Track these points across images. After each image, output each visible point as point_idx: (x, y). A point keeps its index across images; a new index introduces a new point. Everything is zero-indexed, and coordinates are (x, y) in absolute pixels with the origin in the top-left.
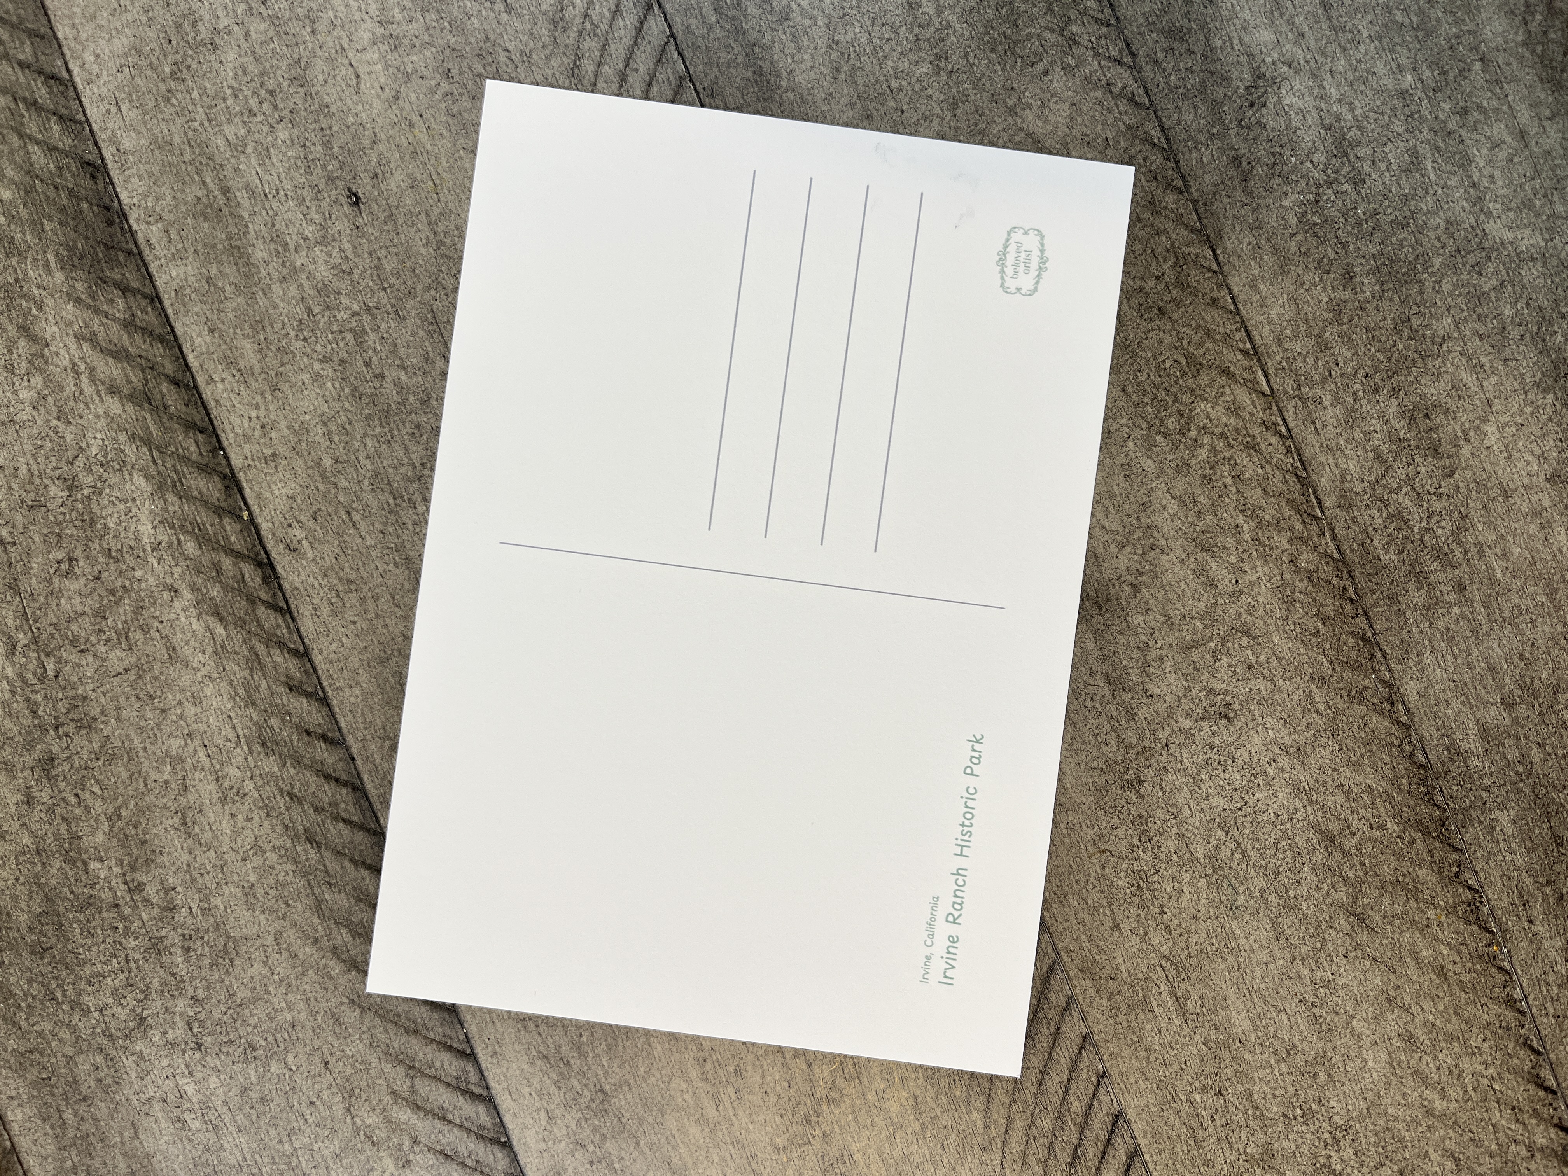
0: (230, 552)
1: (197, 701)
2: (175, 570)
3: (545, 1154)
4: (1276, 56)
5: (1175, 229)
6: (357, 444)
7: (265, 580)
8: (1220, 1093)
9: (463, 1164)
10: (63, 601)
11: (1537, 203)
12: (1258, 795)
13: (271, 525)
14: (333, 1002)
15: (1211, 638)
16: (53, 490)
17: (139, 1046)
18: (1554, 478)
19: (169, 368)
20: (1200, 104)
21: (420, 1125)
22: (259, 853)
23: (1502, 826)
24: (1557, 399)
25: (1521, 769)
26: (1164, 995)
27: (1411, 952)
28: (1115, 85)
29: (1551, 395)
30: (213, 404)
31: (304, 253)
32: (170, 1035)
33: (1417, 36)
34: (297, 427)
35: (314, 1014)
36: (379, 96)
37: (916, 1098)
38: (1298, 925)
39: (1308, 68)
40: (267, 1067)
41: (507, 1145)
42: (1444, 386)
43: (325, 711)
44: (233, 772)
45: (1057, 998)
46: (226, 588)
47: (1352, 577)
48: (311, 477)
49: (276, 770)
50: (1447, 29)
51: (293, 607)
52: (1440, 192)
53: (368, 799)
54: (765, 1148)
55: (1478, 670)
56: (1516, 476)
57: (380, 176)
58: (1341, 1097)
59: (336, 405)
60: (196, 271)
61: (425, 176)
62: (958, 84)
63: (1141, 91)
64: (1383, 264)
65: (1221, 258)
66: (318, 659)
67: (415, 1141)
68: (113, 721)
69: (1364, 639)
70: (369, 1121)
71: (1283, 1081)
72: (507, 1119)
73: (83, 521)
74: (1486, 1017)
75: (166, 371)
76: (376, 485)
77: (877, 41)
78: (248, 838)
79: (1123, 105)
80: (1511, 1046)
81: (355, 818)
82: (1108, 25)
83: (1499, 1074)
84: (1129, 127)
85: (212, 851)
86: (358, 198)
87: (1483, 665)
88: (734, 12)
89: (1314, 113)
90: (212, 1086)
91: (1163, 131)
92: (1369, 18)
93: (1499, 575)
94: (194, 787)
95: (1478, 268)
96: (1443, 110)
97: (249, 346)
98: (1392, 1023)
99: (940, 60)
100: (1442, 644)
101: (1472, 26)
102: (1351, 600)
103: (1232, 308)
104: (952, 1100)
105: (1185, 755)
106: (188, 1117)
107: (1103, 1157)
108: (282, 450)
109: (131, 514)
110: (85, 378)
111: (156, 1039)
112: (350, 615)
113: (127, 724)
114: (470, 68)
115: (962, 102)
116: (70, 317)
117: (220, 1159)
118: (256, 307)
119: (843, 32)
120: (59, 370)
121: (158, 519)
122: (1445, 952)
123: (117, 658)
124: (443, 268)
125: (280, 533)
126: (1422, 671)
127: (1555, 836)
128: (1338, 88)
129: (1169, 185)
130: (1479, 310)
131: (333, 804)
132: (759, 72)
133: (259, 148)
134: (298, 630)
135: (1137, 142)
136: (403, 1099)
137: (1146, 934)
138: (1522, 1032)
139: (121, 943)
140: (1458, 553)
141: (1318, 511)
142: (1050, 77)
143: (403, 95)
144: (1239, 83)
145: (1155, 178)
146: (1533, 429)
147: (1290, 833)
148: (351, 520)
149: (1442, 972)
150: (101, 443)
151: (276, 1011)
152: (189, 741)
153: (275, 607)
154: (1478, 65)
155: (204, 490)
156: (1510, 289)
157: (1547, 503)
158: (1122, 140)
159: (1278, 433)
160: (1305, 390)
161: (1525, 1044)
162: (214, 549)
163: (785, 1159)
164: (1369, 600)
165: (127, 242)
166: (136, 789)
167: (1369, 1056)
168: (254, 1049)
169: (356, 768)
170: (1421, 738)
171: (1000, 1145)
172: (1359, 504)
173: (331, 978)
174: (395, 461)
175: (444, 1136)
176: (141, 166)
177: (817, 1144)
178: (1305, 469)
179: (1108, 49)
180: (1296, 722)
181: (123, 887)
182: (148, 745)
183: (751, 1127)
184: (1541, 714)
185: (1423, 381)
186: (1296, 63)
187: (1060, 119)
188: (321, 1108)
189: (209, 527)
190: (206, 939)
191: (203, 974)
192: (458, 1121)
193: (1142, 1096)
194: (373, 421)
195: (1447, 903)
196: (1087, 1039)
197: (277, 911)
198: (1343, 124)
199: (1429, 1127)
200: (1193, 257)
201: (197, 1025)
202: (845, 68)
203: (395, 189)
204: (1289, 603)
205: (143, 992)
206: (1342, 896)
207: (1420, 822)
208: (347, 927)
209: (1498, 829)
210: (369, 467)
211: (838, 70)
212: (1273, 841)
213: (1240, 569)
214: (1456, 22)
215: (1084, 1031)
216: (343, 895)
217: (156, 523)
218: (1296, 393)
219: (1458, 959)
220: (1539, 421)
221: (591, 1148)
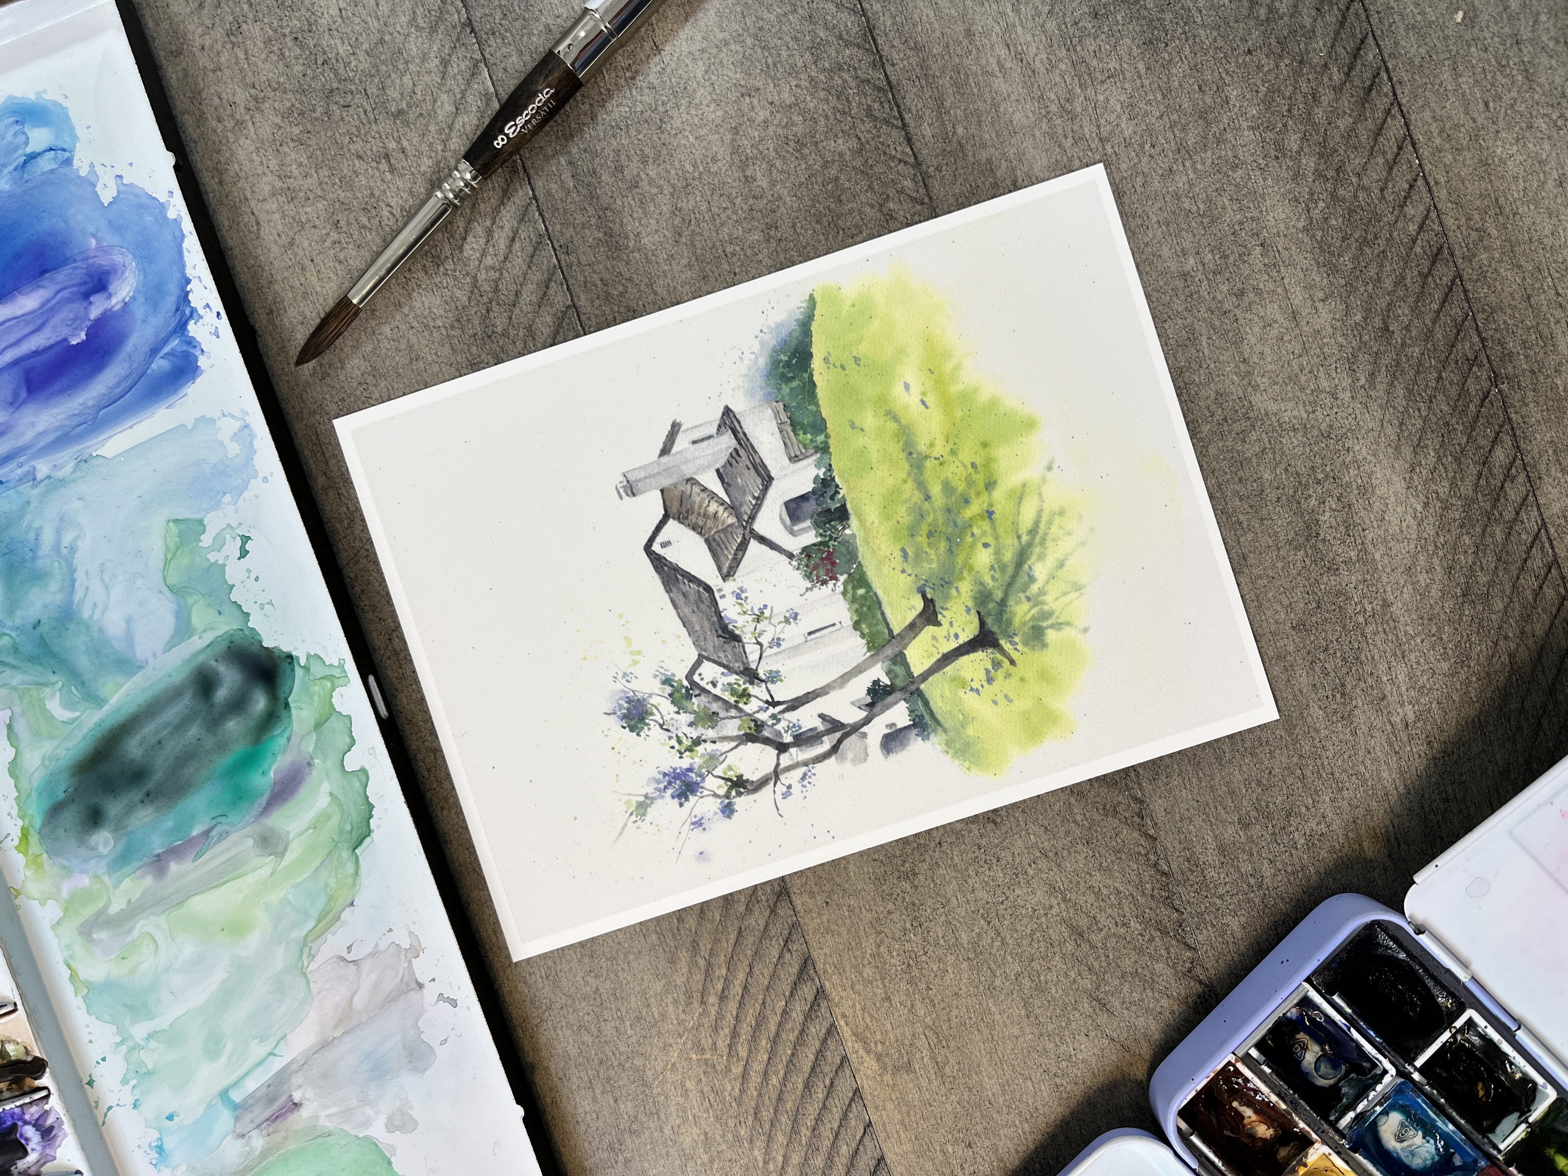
12: (1018, 892)
18: (1299, 627)
29: (1302, 552)
36: (276, 242)
37: (706, 1134)
45: (833, 1057)
50: (1232, 215)
52: (1212, 365)
62: (786, 251)
77: (715, 210)
82: (922, 204)
88: (589, 179)
92: (1158, 205)
95: (1242, 437)
96: (1221, 292)
101: (1256, 214)
104: (737, 1137)
114: (356, 220)
119: (685, 200)
132: (609, 234)
137: (912, 1006)
143: (297, 242)
154: (1258, 250)
156: (1271, 456)
157: (1291, 648)
184: (1273, 834)
195: (1179, 994)
196: (857, 1091)
206: (1087, 983)
211: (680, 235)
212: (1029, 932)
215: (855, 1086)
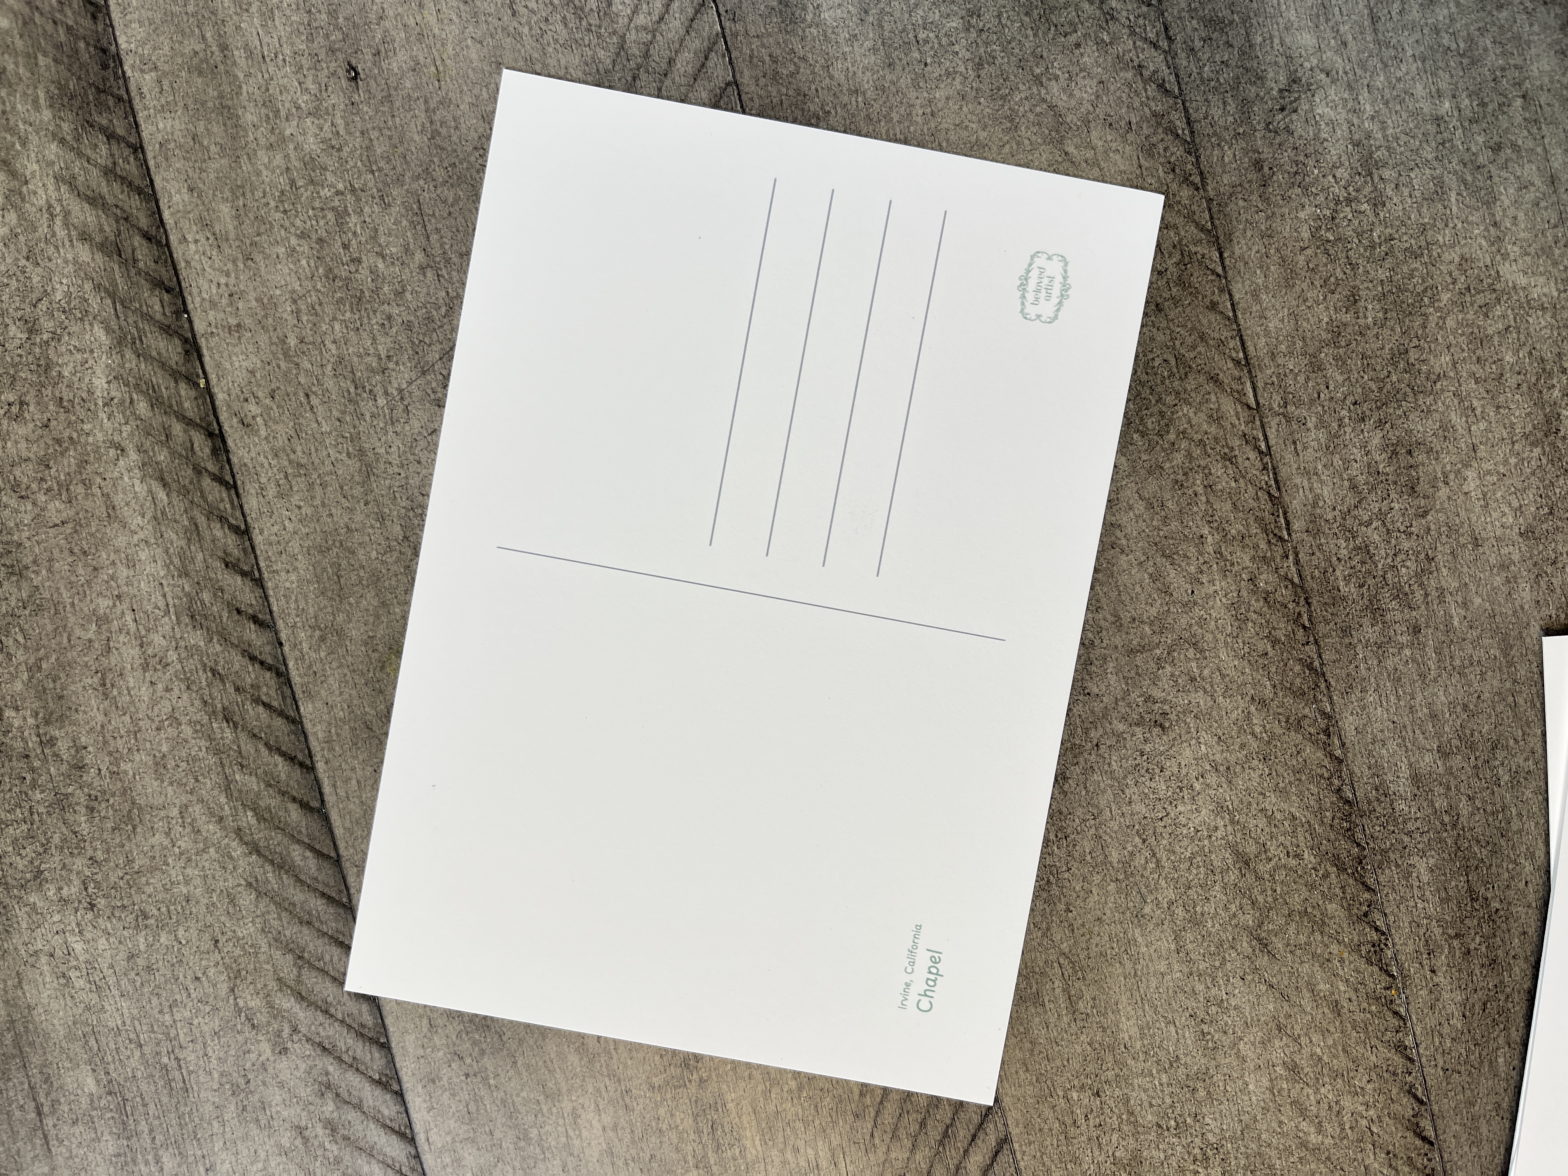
0: (182, 418)
1: (131, 563)
2: (124, 428)
3: (422, 1061)
4: (1315, 62)
5: (1185, 225)
6: (324, 327)
7: (215, 451)
8: (1098, 1094)
9: (340, 1059)
10: (9, 444)
11: (1557, 252)
13: (227, 397)
14: (230, 883)
15: (1158, 645)
16: (13, 330)
17: (33, 898)
19: (144, 222)
20: (1230, 100)
21: (301, 1015)
22: (174, 725)
23: (1419, 873)
24: (1544, 454)
25: (1447, 819)
26: (1057, 991)
27: (1308, 983)
28: (1147, 68)
30: (183, 264)
31: (295, 123)
32: (65, 892)
33: (1461, 63)
34: (265, 301)
35: (210, 891)
38: (1200, 941)
39: (1345, 79)
40: (156, 937)
41: (386, 1047)
42: (1431, 425)
43: (259, 592)
44: (157, 639)
46: (173, 453)
47: (1309, 604)
48: (274, 354)
49: (202, 644)
51: (239, 483)
53: (291, 687)
54: (641, 1085)
55: (1420, 714)
56: (1489, 526)
57: (383, 54)
58: (1217, 1115)
59: (308, 284)
60: (183, 126)
61: (428, 60)
63: (1172, 78)
64: (1390, 291)
65: (1227, 262)
66: (258, 539)
67: (295, 1030)
68: (44, 572)
69: (1310, 667)
70: (252, 1004)
71: (1162, 1091)
72: (389, 1021)
73: (39, 366)
74: (1373, 1058)
75: (141, 225)
76: (339, 371)
78: (165, 708)
79: (1152, 89)
80: (1394, 1091)
81: (275, 704)
83: (1379, 1117)
84: (1155, 114)
85: (128, 715)
86: (357, 73)
87: (1425, 710)
89: (1345, 127)
90: (101, 947)
91: (1189, 123)
93: (1456, 623)
94: (117, 649)
97: (227, 210)
98: (1279, 1050)
99: (971, 16)
100: (1388, 684)
102: (1304, 627)
103: (1231, 314)
105: (1114, 758)
106: (73, 974)
107: (973, 1140)
108: (248, 321)
109: (87, 366)
110: (58, 221)
111: (50, 893)
112: (295, 499)
113: (57, 576)
115: (988, 63)
116: (53, 157)
117: (99, 1020)
118: (239, 171)
120: (34, 209)
121: (113, 374)
122: (1342, 988)
123: (56, 509)
124: (435, 159)
125: (236, 406)
126: (1364, 708)
127: (1470, 890)
128: (1372, 105)
129: (1186, 180)
130: (1479, 352)
131: (256, 687)
133: (264, 8)
134: (241, 507)
135: (1160, 130)
136: (288, 987)
138: (1409, 1079)
139: (26, 794)
140: (1419, 594)
141: (1285, 532)
142: (1082, 50)
144: (1273, 85)
145: (1173, 170)
146: (1514, 481)
147: (1207, 850)
148: (309, 403)
149: (1336, 1008)
150: (66, 289)
151: (172, 883)
152: (118, 603)
153: (219, 479)
155: (163, 351)
158: (1144, 126)
159: (1257, 448)
160: (1291, 408)
161: (1409, 1092)
162: (166, 413)
163: (659, 1099)
164: (1322, 629)
165: (119, 88)
166: (60, 643)
167: (1250, 1079)
168: (146, 917)
169: (283, 655)
170: (1352, 773)
171: (873, 1114)
172: (1327, 531)
173: (231, 858)
174: (361, 350)
175: (325, 1028)
176: (143, 11)
177: (693, 1088)
178: (1279, 489)
179: (1145, 30)
180: (1230, 741)
181: (35, 739)
182: (76, 602)
183: (629, 1062)
185: (1411, 417)
186: (1334, 72)
187: (1085, 95)
188: (206, 984)
189: (164, 390)
190: (111, 802)
191: (105, 836)
192: (340, 1016)
193: (1020, 1086)
194: (344, 305)
197: (185, 785)
198: (1372, 142)
199: (1300, 1158)
200: (1199, 257)
201: (92, 885)
202: (874, 11)
203: (396, 70)
204: (1241, 620)
205: (43, 845)
207: (1337, 857)
208: (254, 810)
209: (1414, 875)
210: (334, 352)
213: (1198, 580)
214: (1503, 54)
216: (254, 778)
217: (111, 378)
218: (1281, 410)
219: (1354, 998)
220: (1522, 474)
221: (468, 1061)
